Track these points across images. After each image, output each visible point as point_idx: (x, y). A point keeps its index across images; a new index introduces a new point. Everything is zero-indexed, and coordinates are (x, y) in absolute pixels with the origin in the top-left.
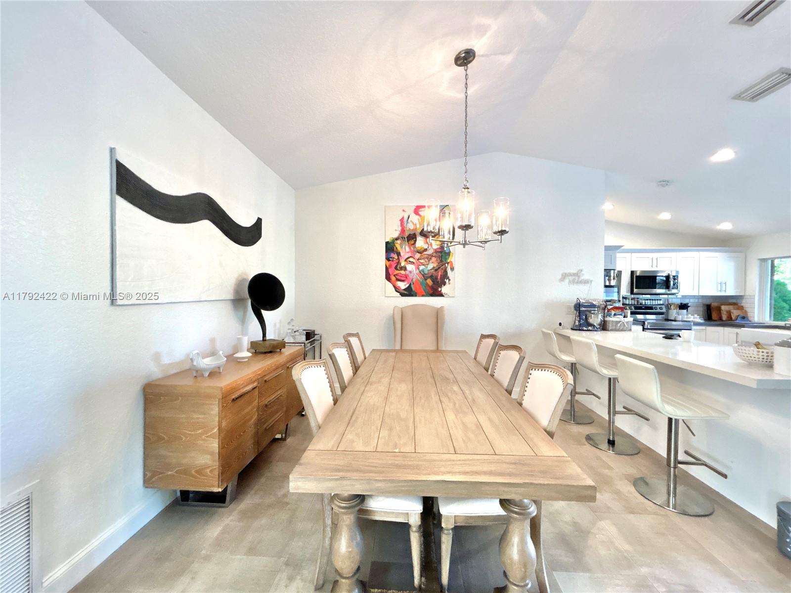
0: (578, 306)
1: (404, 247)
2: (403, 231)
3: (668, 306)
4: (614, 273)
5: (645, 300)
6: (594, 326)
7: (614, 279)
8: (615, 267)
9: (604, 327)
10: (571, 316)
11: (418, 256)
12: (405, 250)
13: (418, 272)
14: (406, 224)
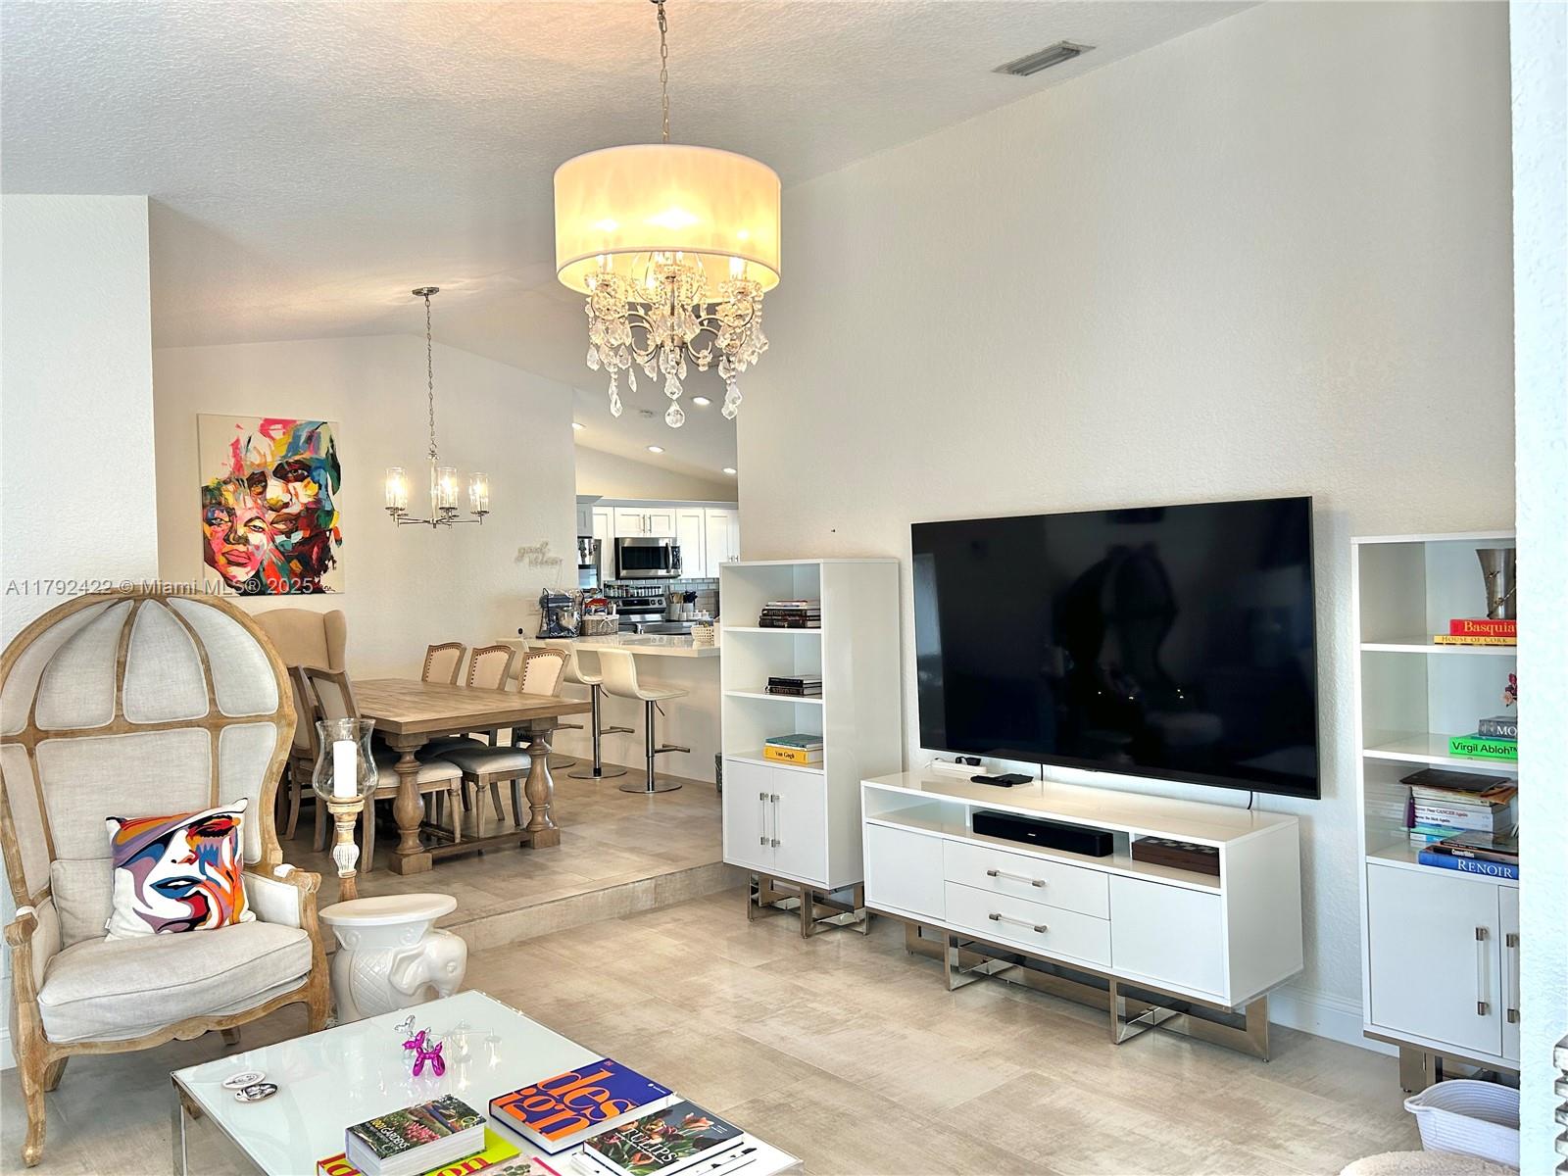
0: (545, 601)
1: (241, 498)
2: (238, 467)
3: (669, 597)
4: (589, 542)
5: (637, 588)
6: (569, 630)
7: (590, 553)
8: (592, 532)
9: (582, 631)
10: (537, 617)
11: (271, 516)
12: (244, 505)
13: (273, 547)
14: (244, 453)
